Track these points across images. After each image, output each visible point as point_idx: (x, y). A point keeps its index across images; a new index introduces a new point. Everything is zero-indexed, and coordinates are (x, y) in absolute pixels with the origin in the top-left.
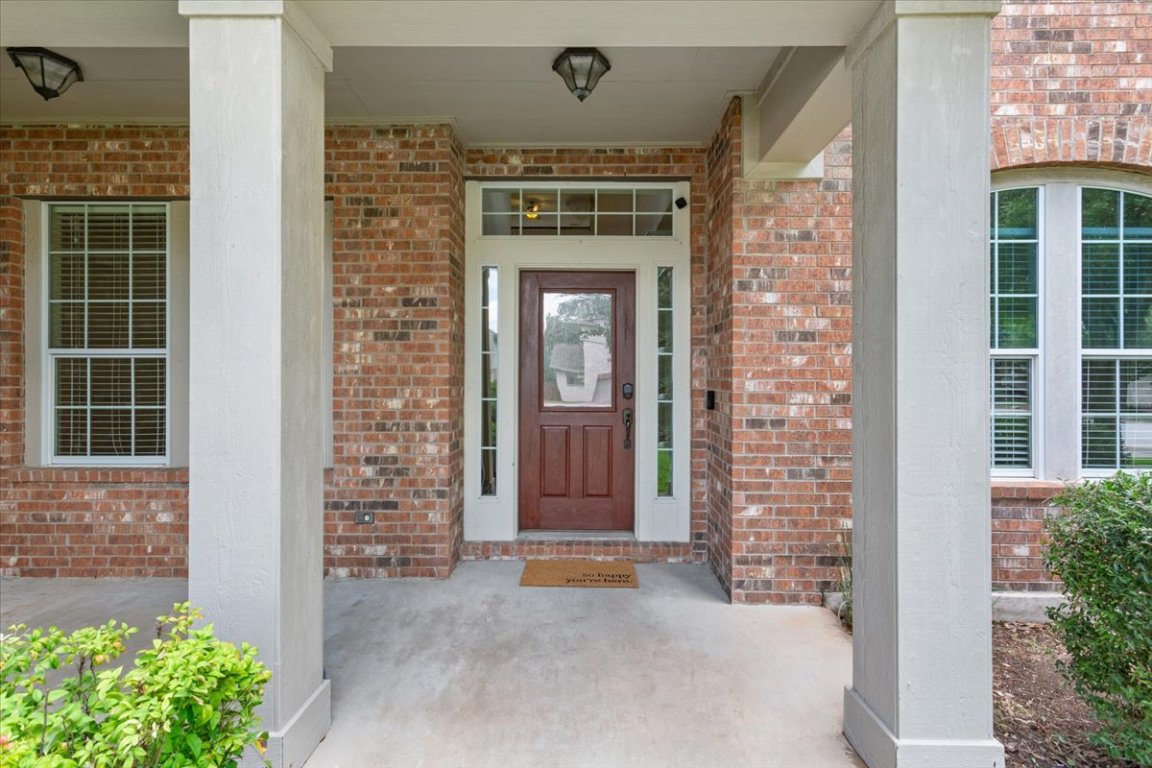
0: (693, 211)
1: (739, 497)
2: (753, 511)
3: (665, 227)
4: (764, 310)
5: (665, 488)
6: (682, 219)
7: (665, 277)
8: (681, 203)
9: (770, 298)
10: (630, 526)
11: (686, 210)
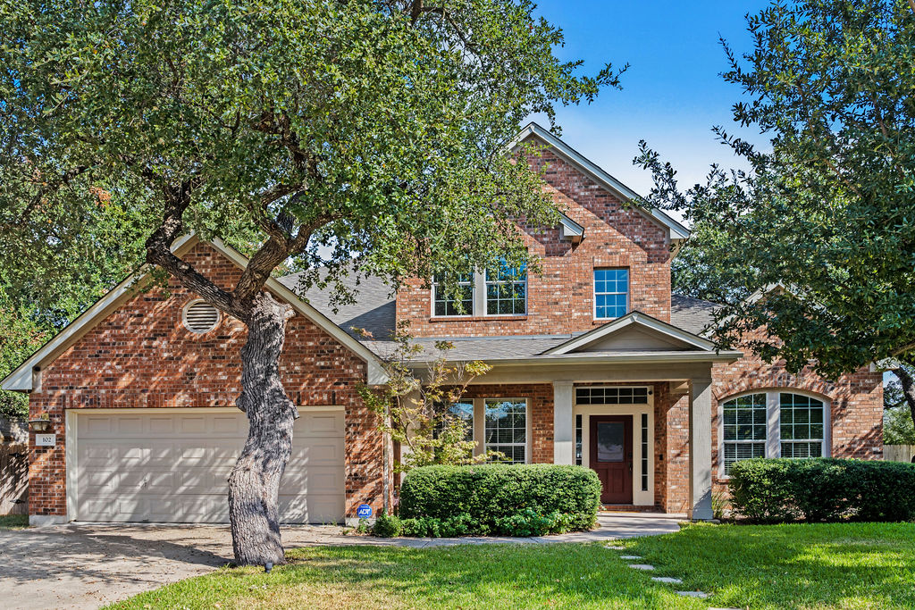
0: (655, 396)
1: (669, 483)
2: (674, 487)
3: (644, 401)
4: (676, 430)
5: (645, 487)
6: (651, 398)
7: (644, 417)
8: (650, 393)
9: (679, 427)
10: (632, 503)
11: (653, 395)
